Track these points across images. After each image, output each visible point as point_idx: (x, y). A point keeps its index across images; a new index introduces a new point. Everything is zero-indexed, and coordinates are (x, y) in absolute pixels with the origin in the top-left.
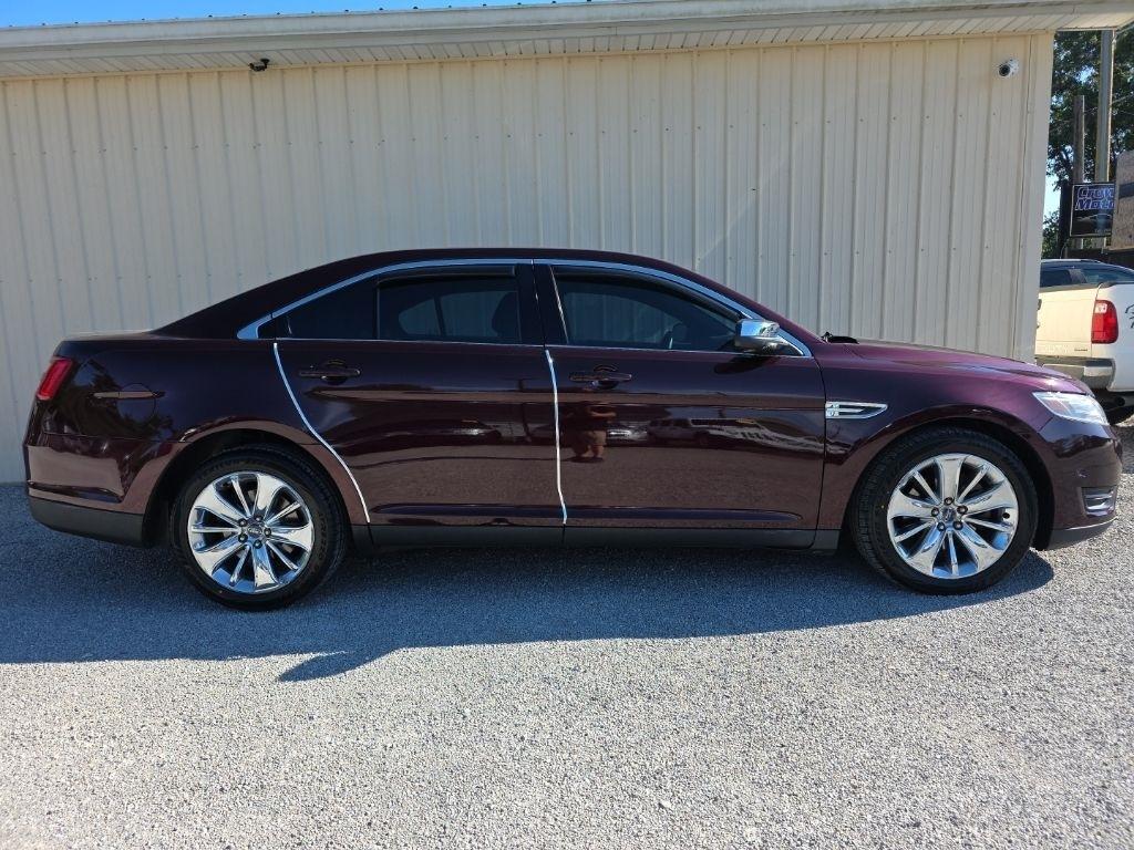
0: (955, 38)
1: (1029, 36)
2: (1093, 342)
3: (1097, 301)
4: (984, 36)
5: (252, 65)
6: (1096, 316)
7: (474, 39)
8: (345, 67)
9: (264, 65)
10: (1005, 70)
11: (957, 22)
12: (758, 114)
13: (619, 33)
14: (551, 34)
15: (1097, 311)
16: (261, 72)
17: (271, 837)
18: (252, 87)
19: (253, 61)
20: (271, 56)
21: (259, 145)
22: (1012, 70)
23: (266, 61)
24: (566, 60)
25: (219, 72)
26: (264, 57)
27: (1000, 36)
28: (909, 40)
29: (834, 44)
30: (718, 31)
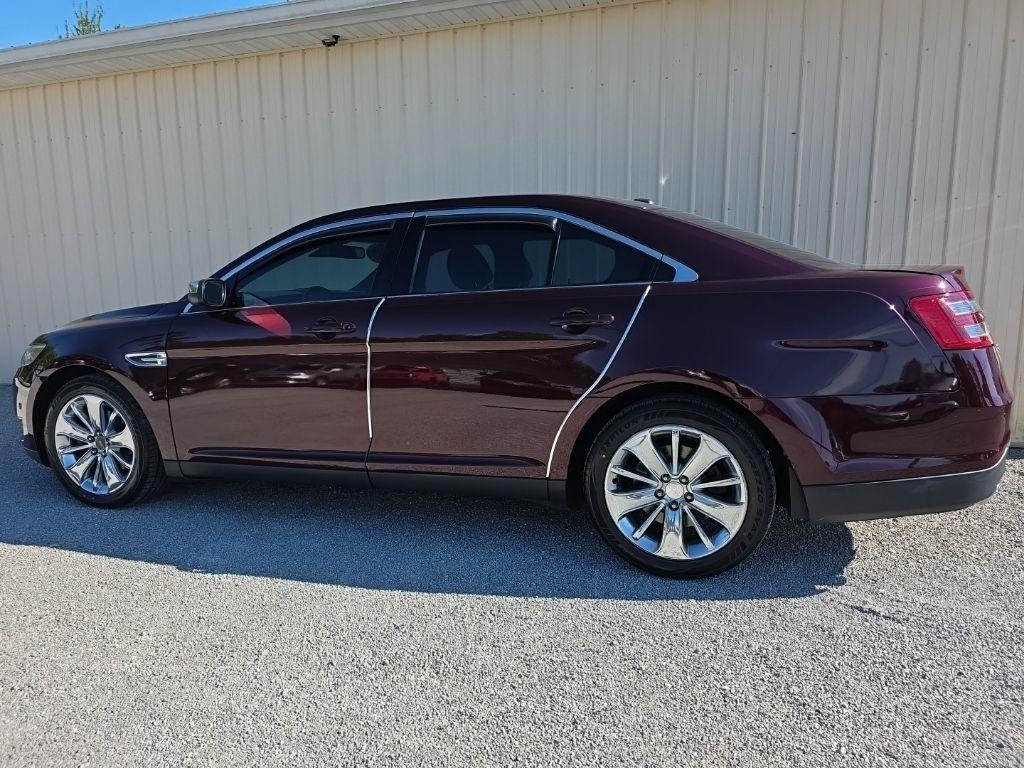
5: (325, 42)
8: (401, 37)
9: (334, 41)
16: (330, 47)
19: (323, 37)
20: (346, 33)
23: (338, 37)
25: (303, 50)
26: (340, 33)
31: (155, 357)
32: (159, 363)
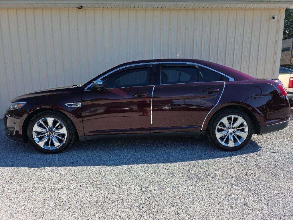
0: (261, 9)
1: (279, 9)
2: (289, 88)
3: (290, 77)
4: (268, 9)
5: (78, 7)
6: (290, 81)
7: (139, 3)
8: (103, 9)
9: (81, 7)
10: (274, 18)
11: (263, 4)
12: (211, 26)
13: (177, 3)
14: (159, 3)
15: (290, 80)
16: (81, 9)
17: (133, 215)
18: (77, 13)
19: (78, 6)
20: (84, 5)
21: (79, 29)
22: (276, 18)
23: (81, 6)
24: (162, 10)
25: (68, 9)
26: (81, 5)
27: (273, 9)
28: (250, 9)
29: (231, 9)
30: (202, 4)
31: (77, 104)
32: (78, 106)
